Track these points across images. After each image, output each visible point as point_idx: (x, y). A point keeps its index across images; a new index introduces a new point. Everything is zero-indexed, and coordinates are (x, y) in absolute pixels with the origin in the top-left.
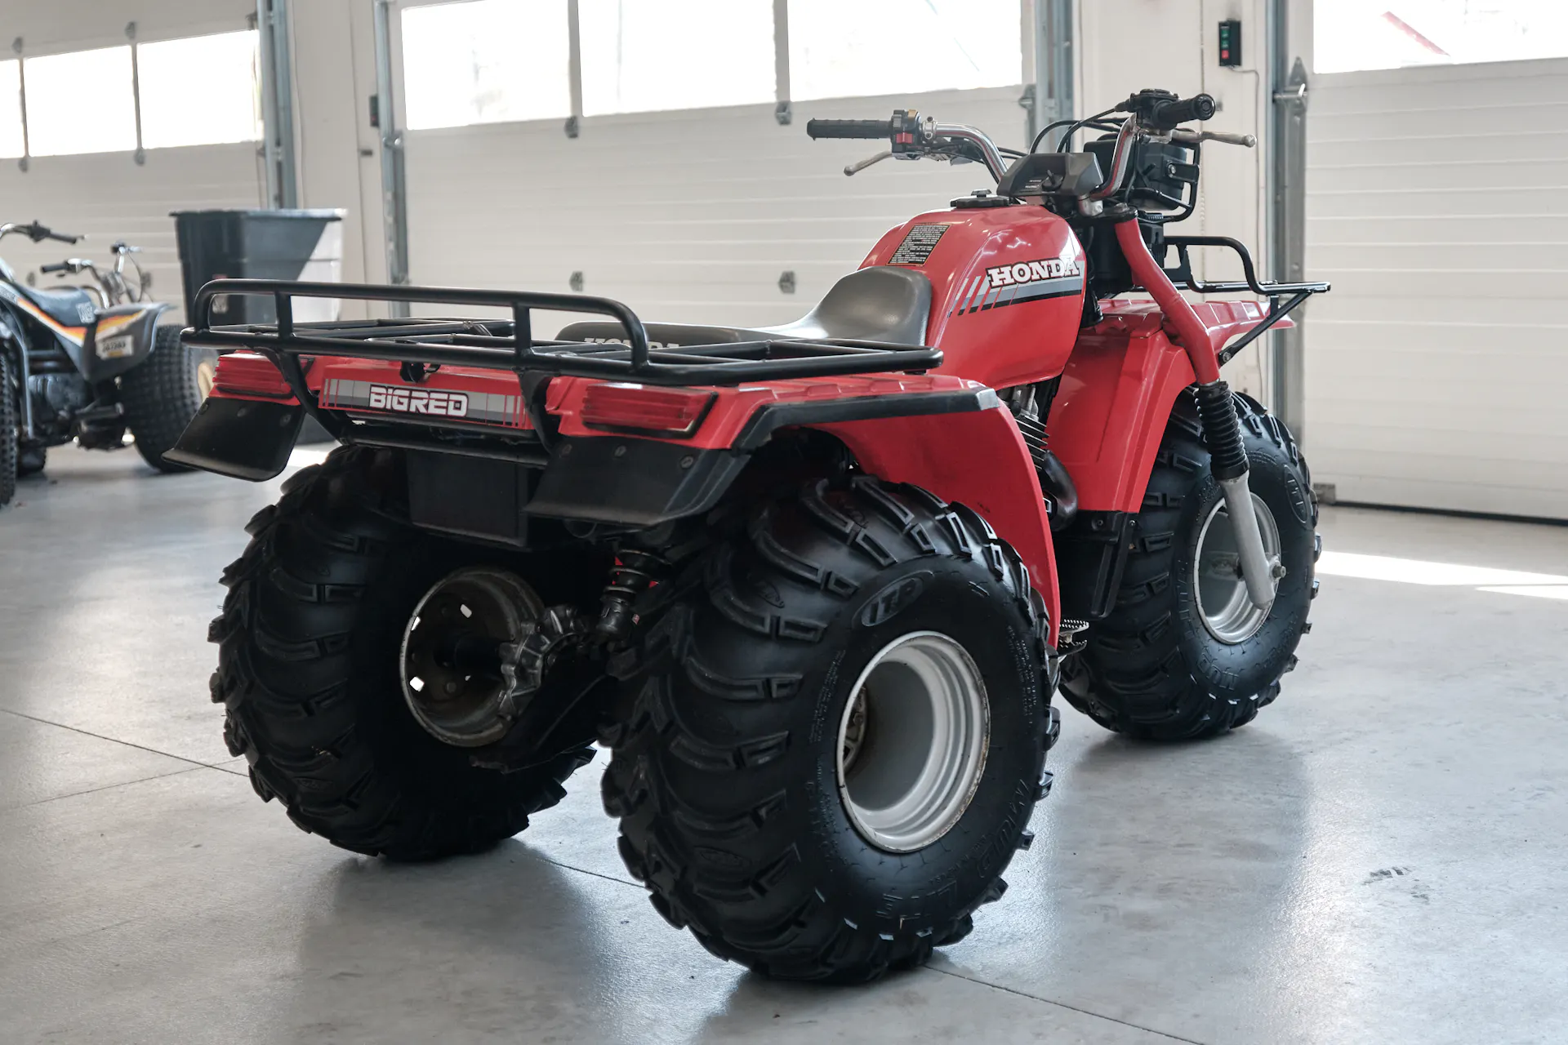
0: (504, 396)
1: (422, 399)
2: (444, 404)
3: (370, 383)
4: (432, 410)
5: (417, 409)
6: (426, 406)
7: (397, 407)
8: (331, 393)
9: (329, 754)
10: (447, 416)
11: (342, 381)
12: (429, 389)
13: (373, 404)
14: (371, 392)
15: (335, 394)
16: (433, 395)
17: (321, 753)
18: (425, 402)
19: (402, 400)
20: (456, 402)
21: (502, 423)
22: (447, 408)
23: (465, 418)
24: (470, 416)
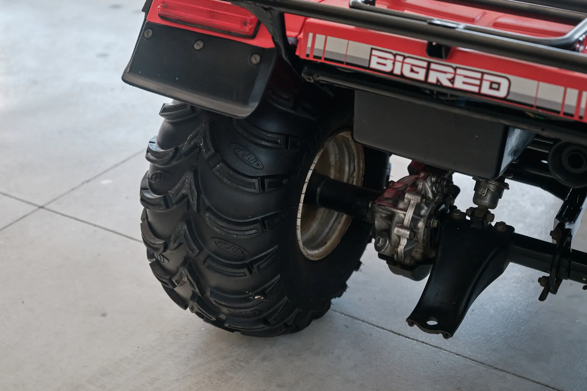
0: (562, 89)
1: (445, 73)
2: (478, 82)
3: (370, 47)
4: (459, 84)
5: (438, 81)
6: (452, 80)
7: (407, 73)
8: (316, 47)
9: (263, 298)
10: (479, 94)
11: (329, 38)
12: (454, 65)
13: (374, 65)
14: (371, 55)
15: (322, 48)
16: (459, 71)
17: (256, 297)
18: (451, 76)
19: (415, 69)
20: (492, 83)
21: (558, 112)
22: (480, 86)
23: (504, 99)
24: (509, 98)
